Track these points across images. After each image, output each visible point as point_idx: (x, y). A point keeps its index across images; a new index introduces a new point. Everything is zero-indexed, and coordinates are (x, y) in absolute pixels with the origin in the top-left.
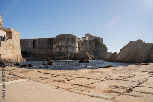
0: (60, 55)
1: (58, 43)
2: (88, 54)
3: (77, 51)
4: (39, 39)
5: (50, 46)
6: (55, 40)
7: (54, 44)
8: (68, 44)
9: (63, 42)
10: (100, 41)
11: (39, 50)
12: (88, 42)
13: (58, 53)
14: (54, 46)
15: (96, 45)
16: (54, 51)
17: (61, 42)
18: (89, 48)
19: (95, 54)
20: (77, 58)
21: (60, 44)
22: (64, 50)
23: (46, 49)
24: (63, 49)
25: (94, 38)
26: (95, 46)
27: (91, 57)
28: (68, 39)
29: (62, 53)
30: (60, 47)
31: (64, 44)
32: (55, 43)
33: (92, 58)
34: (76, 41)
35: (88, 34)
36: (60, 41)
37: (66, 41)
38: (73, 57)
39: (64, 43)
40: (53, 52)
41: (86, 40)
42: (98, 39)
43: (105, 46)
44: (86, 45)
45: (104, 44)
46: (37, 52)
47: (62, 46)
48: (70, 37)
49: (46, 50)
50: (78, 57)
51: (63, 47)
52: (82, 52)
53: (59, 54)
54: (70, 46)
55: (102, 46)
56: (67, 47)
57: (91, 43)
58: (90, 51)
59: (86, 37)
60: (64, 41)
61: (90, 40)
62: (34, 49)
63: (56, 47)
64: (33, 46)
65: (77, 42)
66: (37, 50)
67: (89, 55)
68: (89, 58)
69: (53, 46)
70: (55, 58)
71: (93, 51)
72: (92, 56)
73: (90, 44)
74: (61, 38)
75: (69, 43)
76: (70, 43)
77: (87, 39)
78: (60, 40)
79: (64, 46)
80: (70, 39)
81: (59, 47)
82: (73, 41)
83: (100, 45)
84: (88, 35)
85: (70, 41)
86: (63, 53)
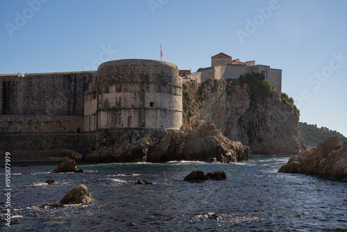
0: (113, 142)
1: (105, 96)
2: (221, 135)
3: (178, 123)
4: (29, 78)
5: (75, 103)
6: (94, 80)
7: (90, 96)
8: (142, 99)
9: (126, 90)
10: (269, 80)
11: (30, 123)
12: (221, 89)
13: (106, 132)
14: (90, 106)
15: (252, 98)
16: (89, 126)
17: (119, 90)
18: (228, 109)
19: (249, 133)
20: (180, 152)
21: (112, 97)
22: (128, 120)
23: (57, 118)
24: (124, 116)
25: (243, 72)
26: (247, 102)
27: (232, 147)
28: (145, 80)
29: (120, 134)
30: (115, 110)
31: (129, 98)
32: (94, 93)
33: (238, 152)
34: (176, 87)
35: (222, 55)
36: (113, 88)
37: (137, 88)
38: (165, 147)
39: (129, 95)
40: (87, 129)
41: (215, 81)
42: (262, 76)
43: (291, 100)
44: (214, 98)
45: (284, 96)
46: (19, 127)
47: (123, 105)
48: (151, 72)
49: (59, 122)
50: (184, 149)
51: (125, 109)
52: (200, 131)
53: (110, 136)
54: (152, 104)
55: (276, 103)
56: (141, 110)
57: (234, 90)
58: (228, 123)
59: (212, 68)
60: (130, 87)
61: (228, 81)
62: (8, 118)
63: (98, 111)
64: (5, 105)
65: (180, 92)
66: (22, 119)
67: (225, 138)
68: (224, 153)
69: (87, 105)
70: (94, 154)
71: (240, 121)
72: (237, 144)
73: (228, 93)
74: (117, 73)
75: (147, 94)
76: (151, 96)
77: (218, 74)
78: (112, 82)
79: (129, 105)
80: (151, 81)
81: (107, 109)
82: (163, 88)
83: (268, 99)
84: (220, 58)
85: (152, 87)
86: (125, 135)
